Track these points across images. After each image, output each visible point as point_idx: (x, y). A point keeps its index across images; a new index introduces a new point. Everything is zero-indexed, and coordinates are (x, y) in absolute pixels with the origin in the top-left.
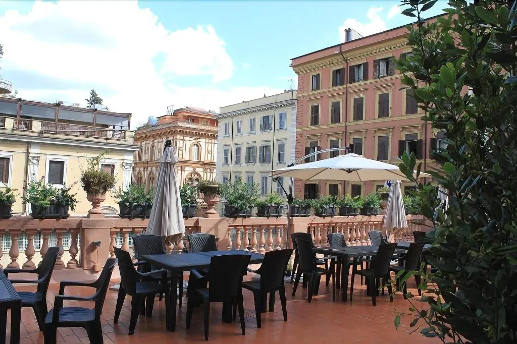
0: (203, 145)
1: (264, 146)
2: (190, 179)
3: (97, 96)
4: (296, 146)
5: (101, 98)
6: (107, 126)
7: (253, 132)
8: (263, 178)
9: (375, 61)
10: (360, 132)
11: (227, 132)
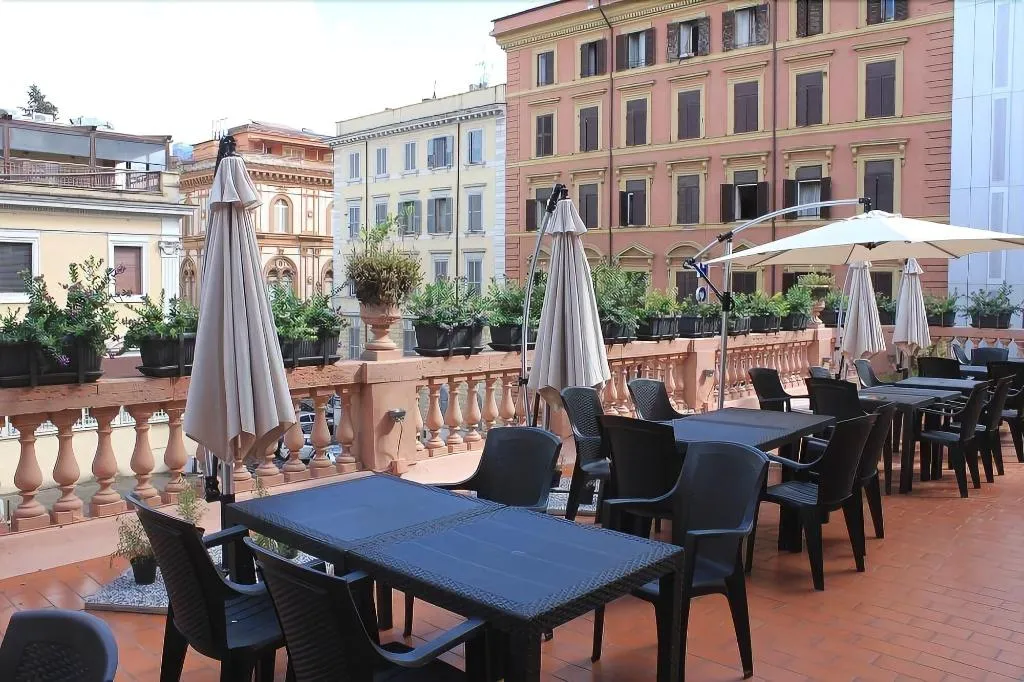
0: (296, 200)
1: (436, 200)
2: (274, 272)
3: (45, 100)
4: (507, 198)
5: (53, 104)
6: (113, 163)
7: (413, 171)
8: (437, 264)
9: (670, 27)
10: (642, 168)
11: (354, 172)
